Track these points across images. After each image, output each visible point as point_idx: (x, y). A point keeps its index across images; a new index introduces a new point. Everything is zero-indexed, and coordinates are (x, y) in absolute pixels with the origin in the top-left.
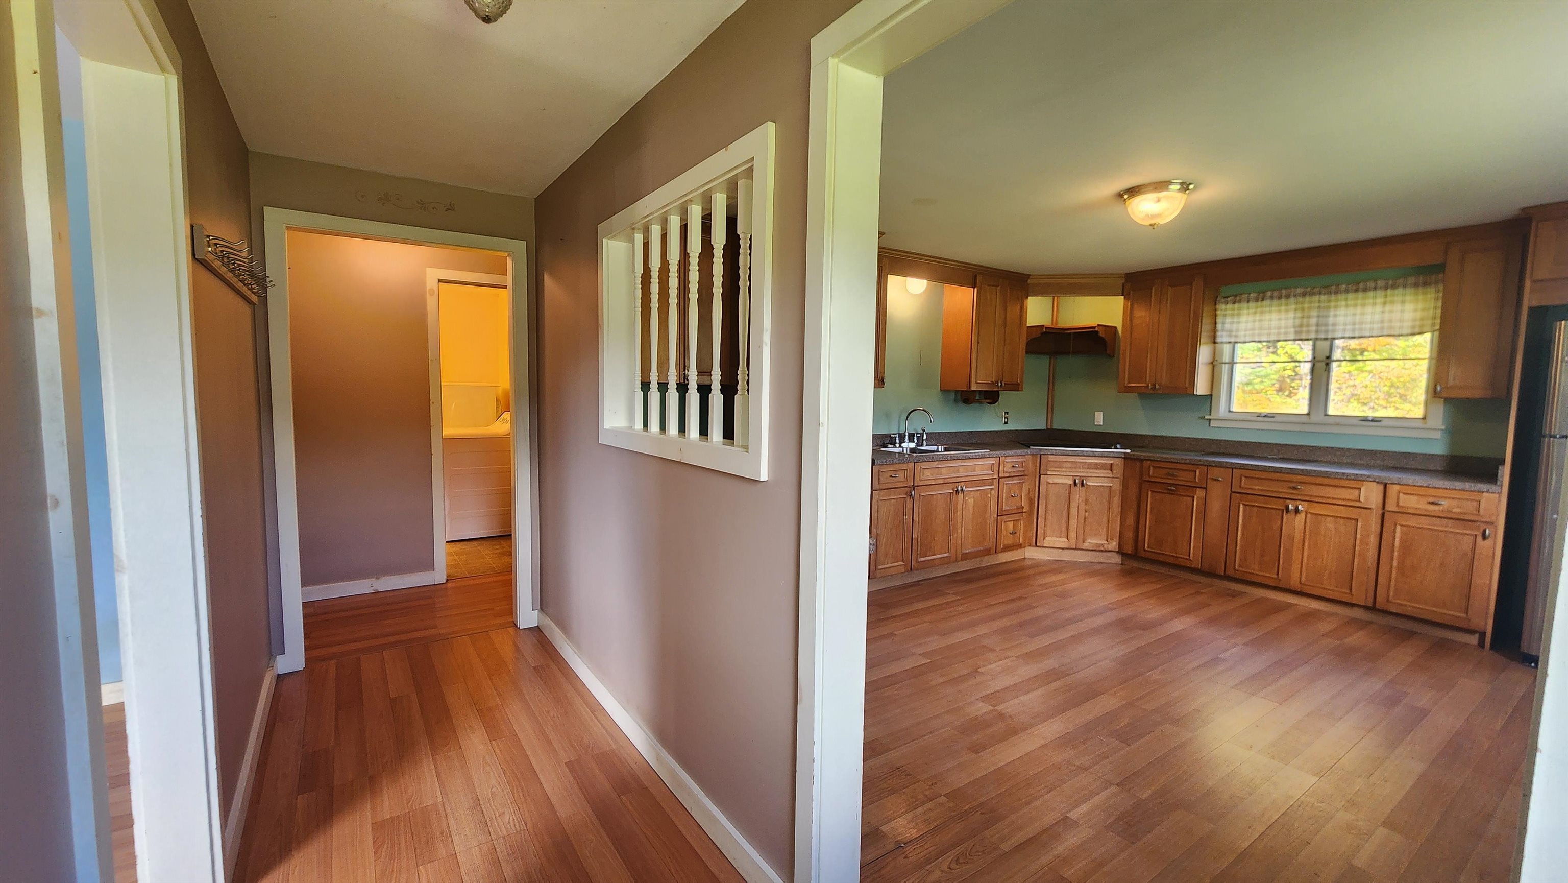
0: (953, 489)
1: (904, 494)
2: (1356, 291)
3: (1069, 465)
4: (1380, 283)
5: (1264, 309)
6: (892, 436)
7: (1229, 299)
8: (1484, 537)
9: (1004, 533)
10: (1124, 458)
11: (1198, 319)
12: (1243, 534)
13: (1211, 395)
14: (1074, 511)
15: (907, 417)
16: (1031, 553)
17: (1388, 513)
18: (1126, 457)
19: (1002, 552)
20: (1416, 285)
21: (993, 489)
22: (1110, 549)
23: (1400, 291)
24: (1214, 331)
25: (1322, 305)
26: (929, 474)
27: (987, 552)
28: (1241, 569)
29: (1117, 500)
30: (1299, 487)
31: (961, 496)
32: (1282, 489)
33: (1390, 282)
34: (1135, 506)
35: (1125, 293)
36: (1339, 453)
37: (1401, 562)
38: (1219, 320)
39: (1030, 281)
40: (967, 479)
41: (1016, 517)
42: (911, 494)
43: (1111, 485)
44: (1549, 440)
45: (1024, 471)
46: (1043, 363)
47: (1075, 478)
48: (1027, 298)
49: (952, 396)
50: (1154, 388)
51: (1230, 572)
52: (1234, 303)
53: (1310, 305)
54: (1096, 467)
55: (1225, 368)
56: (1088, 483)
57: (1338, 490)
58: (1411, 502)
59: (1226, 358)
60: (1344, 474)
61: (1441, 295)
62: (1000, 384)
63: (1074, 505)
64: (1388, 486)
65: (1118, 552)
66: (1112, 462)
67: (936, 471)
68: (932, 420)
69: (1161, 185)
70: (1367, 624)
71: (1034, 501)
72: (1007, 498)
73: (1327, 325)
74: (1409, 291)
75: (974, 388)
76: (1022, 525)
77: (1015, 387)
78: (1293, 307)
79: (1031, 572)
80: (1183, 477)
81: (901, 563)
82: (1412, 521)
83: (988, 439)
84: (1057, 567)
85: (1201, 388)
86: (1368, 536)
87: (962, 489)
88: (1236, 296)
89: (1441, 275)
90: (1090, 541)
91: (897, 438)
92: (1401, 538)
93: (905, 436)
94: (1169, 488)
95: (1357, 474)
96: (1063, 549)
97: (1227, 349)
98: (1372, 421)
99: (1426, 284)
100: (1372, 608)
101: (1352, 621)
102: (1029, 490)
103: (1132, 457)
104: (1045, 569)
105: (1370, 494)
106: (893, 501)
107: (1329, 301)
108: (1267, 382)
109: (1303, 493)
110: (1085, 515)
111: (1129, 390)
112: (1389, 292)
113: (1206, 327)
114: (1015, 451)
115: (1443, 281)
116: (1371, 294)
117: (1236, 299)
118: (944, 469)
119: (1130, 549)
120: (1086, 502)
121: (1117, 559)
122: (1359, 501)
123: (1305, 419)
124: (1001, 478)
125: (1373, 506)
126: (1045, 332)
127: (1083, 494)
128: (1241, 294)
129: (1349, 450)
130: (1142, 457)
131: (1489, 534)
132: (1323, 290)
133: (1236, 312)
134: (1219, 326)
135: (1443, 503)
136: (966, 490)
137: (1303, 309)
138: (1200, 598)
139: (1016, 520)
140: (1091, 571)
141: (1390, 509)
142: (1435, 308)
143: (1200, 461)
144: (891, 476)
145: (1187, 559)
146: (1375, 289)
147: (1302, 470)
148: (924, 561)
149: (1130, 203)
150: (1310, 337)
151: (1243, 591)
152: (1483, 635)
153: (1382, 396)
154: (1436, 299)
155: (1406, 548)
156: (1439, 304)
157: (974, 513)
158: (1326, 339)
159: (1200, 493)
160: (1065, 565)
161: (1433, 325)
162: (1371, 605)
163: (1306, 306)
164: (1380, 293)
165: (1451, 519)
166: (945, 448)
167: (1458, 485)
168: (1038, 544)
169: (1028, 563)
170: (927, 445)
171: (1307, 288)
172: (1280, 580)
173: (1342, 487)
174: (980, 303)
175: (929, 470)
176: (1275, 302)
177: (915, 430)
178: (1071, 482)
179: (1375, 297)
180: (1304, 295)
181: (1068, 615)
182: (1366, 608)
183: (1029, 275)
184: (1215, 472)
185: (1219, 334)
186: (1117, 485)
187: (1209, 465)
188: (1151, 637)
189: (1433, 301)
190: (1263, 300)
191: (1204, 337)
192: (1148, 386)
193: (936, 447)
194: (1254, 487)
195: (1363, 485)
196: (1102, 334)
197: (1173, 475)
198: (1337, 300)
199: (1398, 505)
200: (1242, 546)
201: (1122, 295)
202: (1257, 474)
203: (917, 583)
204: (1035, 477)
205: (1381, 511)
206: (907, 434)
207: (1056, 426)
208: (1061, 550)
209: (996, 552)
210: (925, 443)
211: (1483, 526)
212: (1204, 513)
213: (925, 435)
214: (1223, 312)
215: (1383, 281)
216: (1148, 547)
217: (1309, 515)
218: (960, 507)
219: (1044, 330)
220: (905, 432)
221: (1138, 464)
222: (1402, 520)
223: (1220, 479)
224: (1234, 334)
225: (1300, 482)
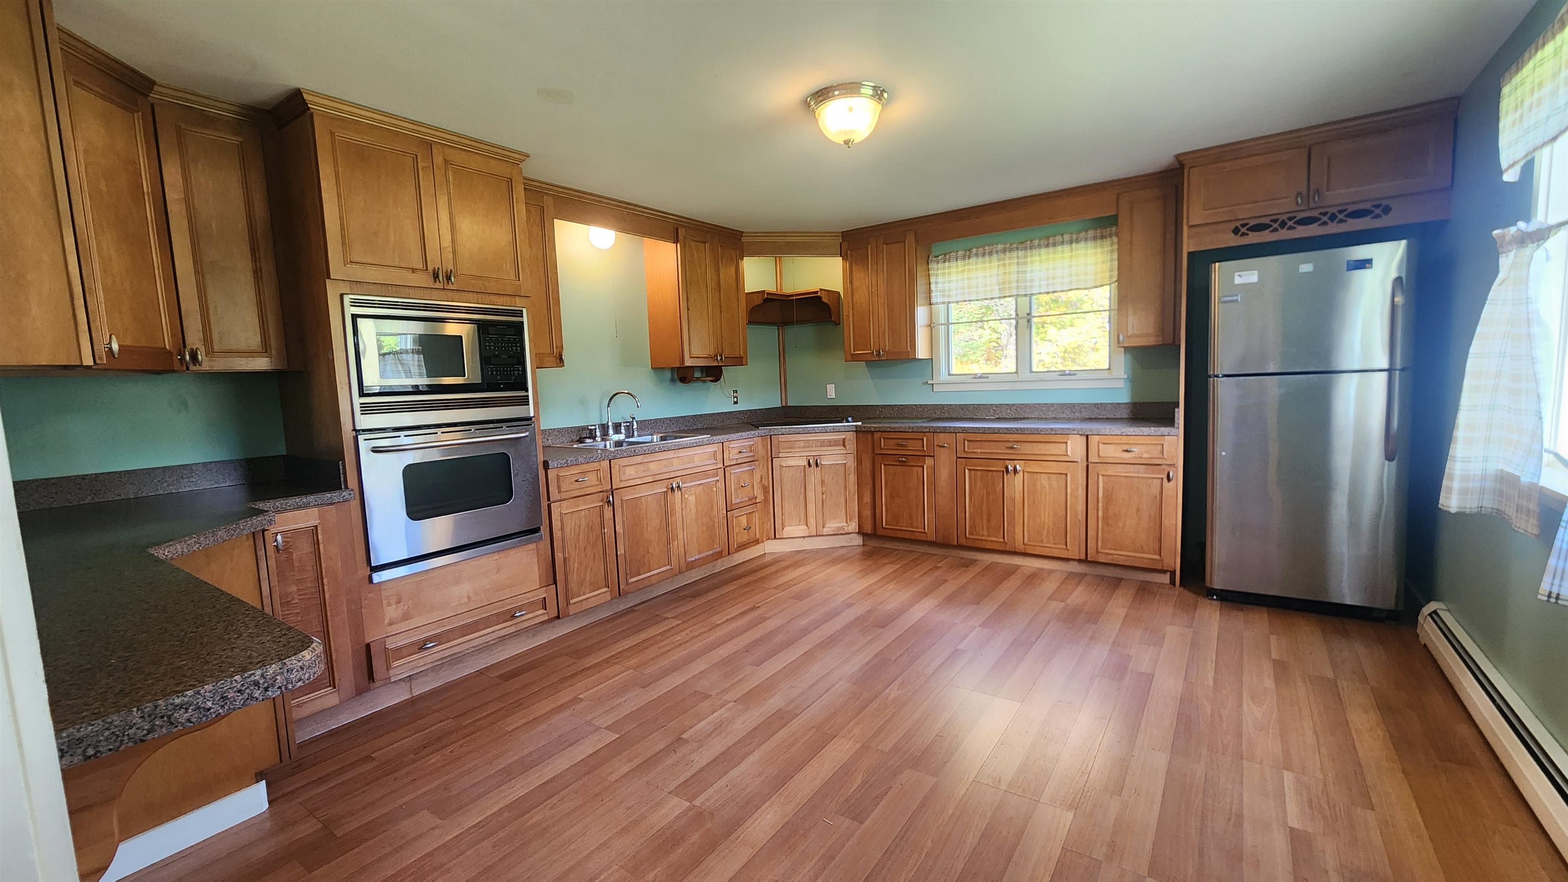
0: (667, 487)
1: (599, 501)
2: (1047, 246)
3: (802, 444)
4: (1067, 237)
5: (971, 267)
6: (590, 427)
7: (940, 258)
8: (1169, 479)
9: (737, 530)
10: (856, 431)
11: (913, 279)
12: (970, 500)
13: (932, 359)
14: (811, 495)
15: (609, 404)
16: (771, 547)
17: (1092, 464)
18: (858, 431)
19: (736, 552)
20: (1095, 238)
21: (718, 480)
22: (850, 531)
23: (1082, 245)
24: (929, 291)
25: (1021, 261)
26: (633, 473)
27: (719, 555)
28: (971, 537)
29: (852, 478)
30: (1015, 446)
31: (678, 494)
32: (999, 450)
33: (1074, 236)
34: (871, 483)
35: (843, 255)
36: (1044, 409)
37: (1106, 510)
38: (933, 280)
39: (743, 239)
40: (684, 473)
41: (749, 509)
42: (609, 501)
43: (845, 462)
44: (1214, 380)
45: (754, 456)
46: (770, 334)
47: (809, 458)
48: (743, 259)
49: (668, 374)
50: (879, 354)
51: (963, 541)
52: (945, 262)
53: (1010, 261)
54: (831, 443)
55: (942, 329)
56: (823, 463)
57: (1049, 446)
58: (1111, 452)
59: (942, 320)
60: (1052, 429)
61: (1116, 247)
62: (719, 358)
63: (810, 488)
64: (1089, 436)
65: (858, 533)
66: (844, 437)
67: (641, 467)
68: (639, 404)
69: (851, 88)
70: (1083, 576)
71: (768, 490)
72: (736, 490)
73: (1026, 281)
74: (1090, 244)
75: (688, 363)
76: (756, 518)
77: (739, 361)
78: (996, 264)
79: (773, 569)
80: (913, 446)
81: (605, 589)
82: (1111, 470)
83: (715, 423)
84: (798, 559)
85: (922, 352)
86: (1077, 489)
87: (679, 486)
88: (945, 255)
89: (1114, 229)
90: (830, 525)
91: (597, 430)
92: (1104, 488)
93: (608, 427)
94: (901, 459)
95: (1063, 428)
96: (804, 537)
97: (942, 309)
98: (1070, 375)
99: (1103, 237)
100: (1085, 561)
101: (1071, 575)
102: (761, 478)
103: (863, 429)
104: (784, 564)
105: (1075, 447)
106: (583, 512)
107: (1026, 257)
108: (979, 353)
109: (1019, 452)
110: (823, 498)
111: (855, 358)
112: (1074, 245)
113: (920, 288)
114: (740, 434)
115: (1117, 235)
116: (1059, 248)
117: (946, 257)
118: (654, 463)
119: (870, 529)
120: (823, 482)
121: (858, 540)
122: (1067, 455)
123: (1014, 378)
124: (727, 467)
125: (1079, 460)
126: (767, 298)
127: (818, 475)
128: (950, 253)
129: (1052, 405)
130: (872, 429)
131: (1173, 476)
132: (1020, 246)
133: (946, 271)
134: (933, 286)
135: (1134, 450)
136: (683, 486)
137: (1004, 265)
138: (938, 573)
139: (750, 513)
140: (833, 557)
141: (1092, 461)
142: (1112, 260)
143: (926, 427)
144: (577, 481)
145: (922, 532)
146: (1062, 243)
147: (1017, 429)
148: (637, 581)
149: (819, 114)
150: (1012, 294)
151: (975, 558)
152: (1173, 573)
153: (1060, 360)
154: (1112, 251)
155: (1109, 497)
156: (1115, 256)
157: (697, 512)
158: (1026, 295)
159: (929, 462)
160: (805, 556)
161: (1111, 277)
162: (1083, 557)
163: (1007, 262)
164: (1066, 247)
165: (1143, 464)
166: (661, 437)
167: (1145, 430)
168: (777, 537)
169: (768, 559)
170: (639, 436)
171: (1006, 244)
172: (1006, 543)
173: (1053, 442)
174: (686, 263)
175: (632, 467)
176: (980, 259)
177: (623, 418)
178: (806, 463)
179: (1063, 252)
180: (1004, 251)
181: (804, 622)
182: (1080, 561)
183: (743, 232)
184: (942, 438)
185: (933, 294)
186: (851, 462)
187: (935, 431)
188: (890, 635)
189: (1109, 254)
190: (969, 258)
191: (920, 298)
192: (873, 353)
193: (650, 437)
194: (976, 450)
195: (1069, 439)
196: (825, 300)
197: (902, 445)
198: (1032, 256)
199: (1099, 455)
200: (970, 513)
201: (841, 256)
202: (979, 437)
203: (631, 610)
204: (768, 461)
205: (1085, 464)
206: (610, 424)
207: (790, 403)
208: (802, 539)
209: (729, 554)
210: (636, 433)
211: (1167, 469)
212: (933, 483)
213: (635, 423)
214: (935, 272)
215: (1069, 236)
216: (886, 525)
217: (1026, 473)
218: (678, 507)
219: (766, 296)
220: (608, 422)
221: (869, 436)
222: (1104, 470)
223: (946, 445)
224: (947, 293)
225: (1017, 442)
